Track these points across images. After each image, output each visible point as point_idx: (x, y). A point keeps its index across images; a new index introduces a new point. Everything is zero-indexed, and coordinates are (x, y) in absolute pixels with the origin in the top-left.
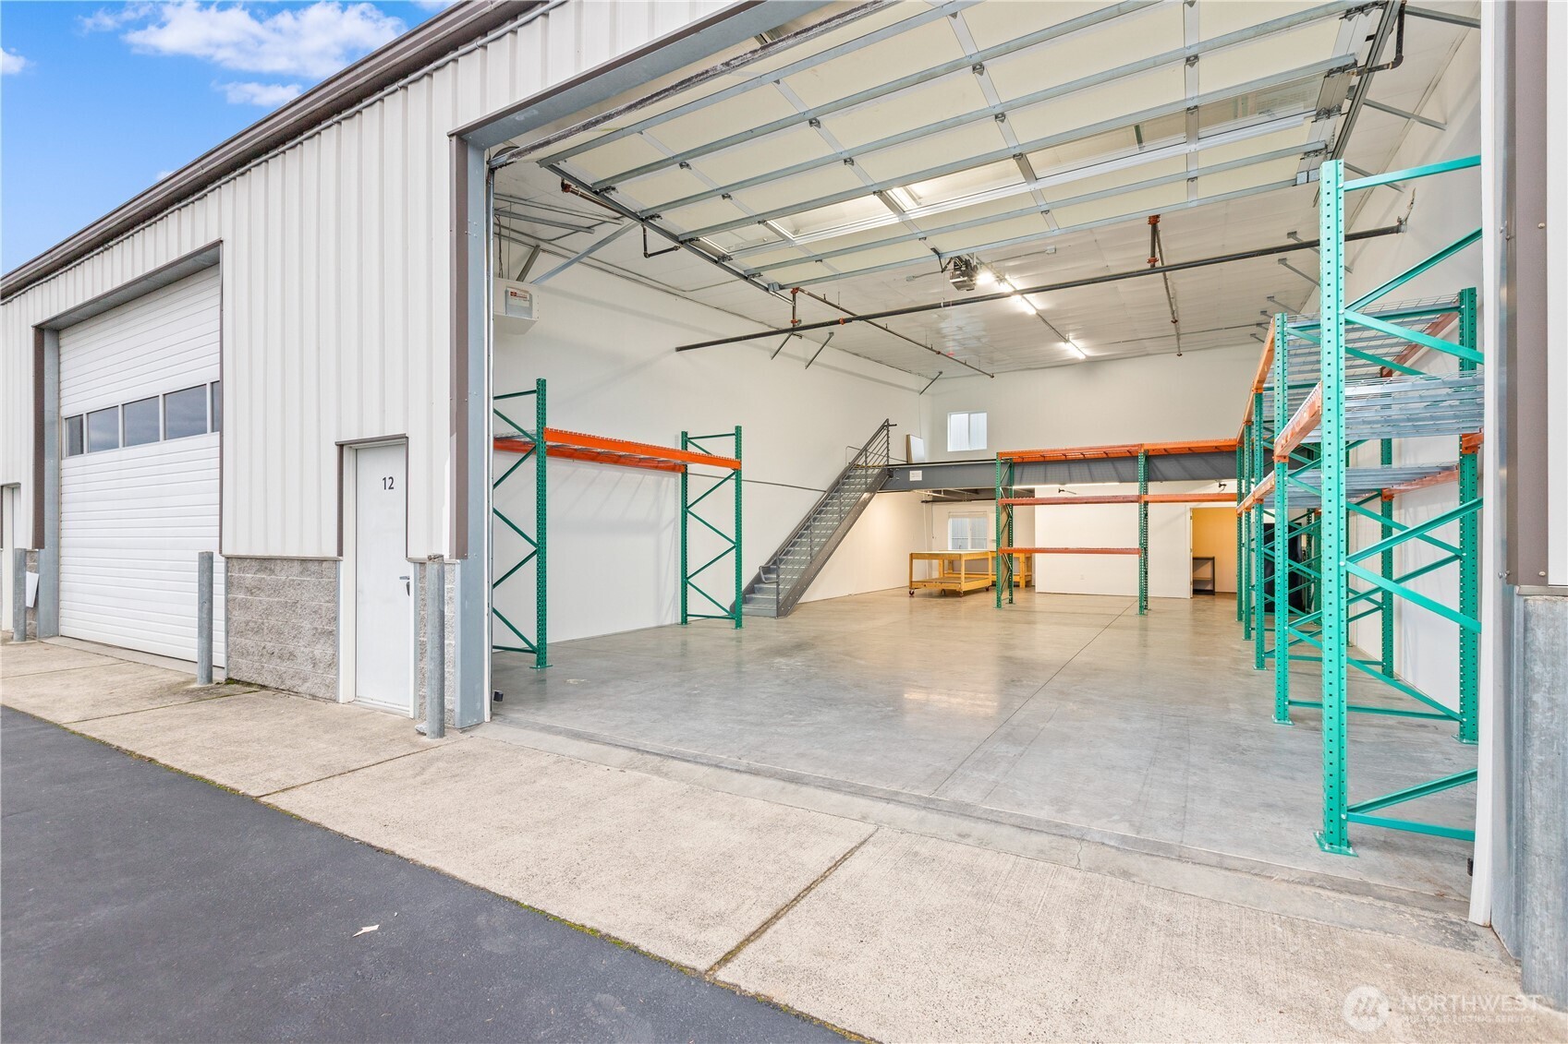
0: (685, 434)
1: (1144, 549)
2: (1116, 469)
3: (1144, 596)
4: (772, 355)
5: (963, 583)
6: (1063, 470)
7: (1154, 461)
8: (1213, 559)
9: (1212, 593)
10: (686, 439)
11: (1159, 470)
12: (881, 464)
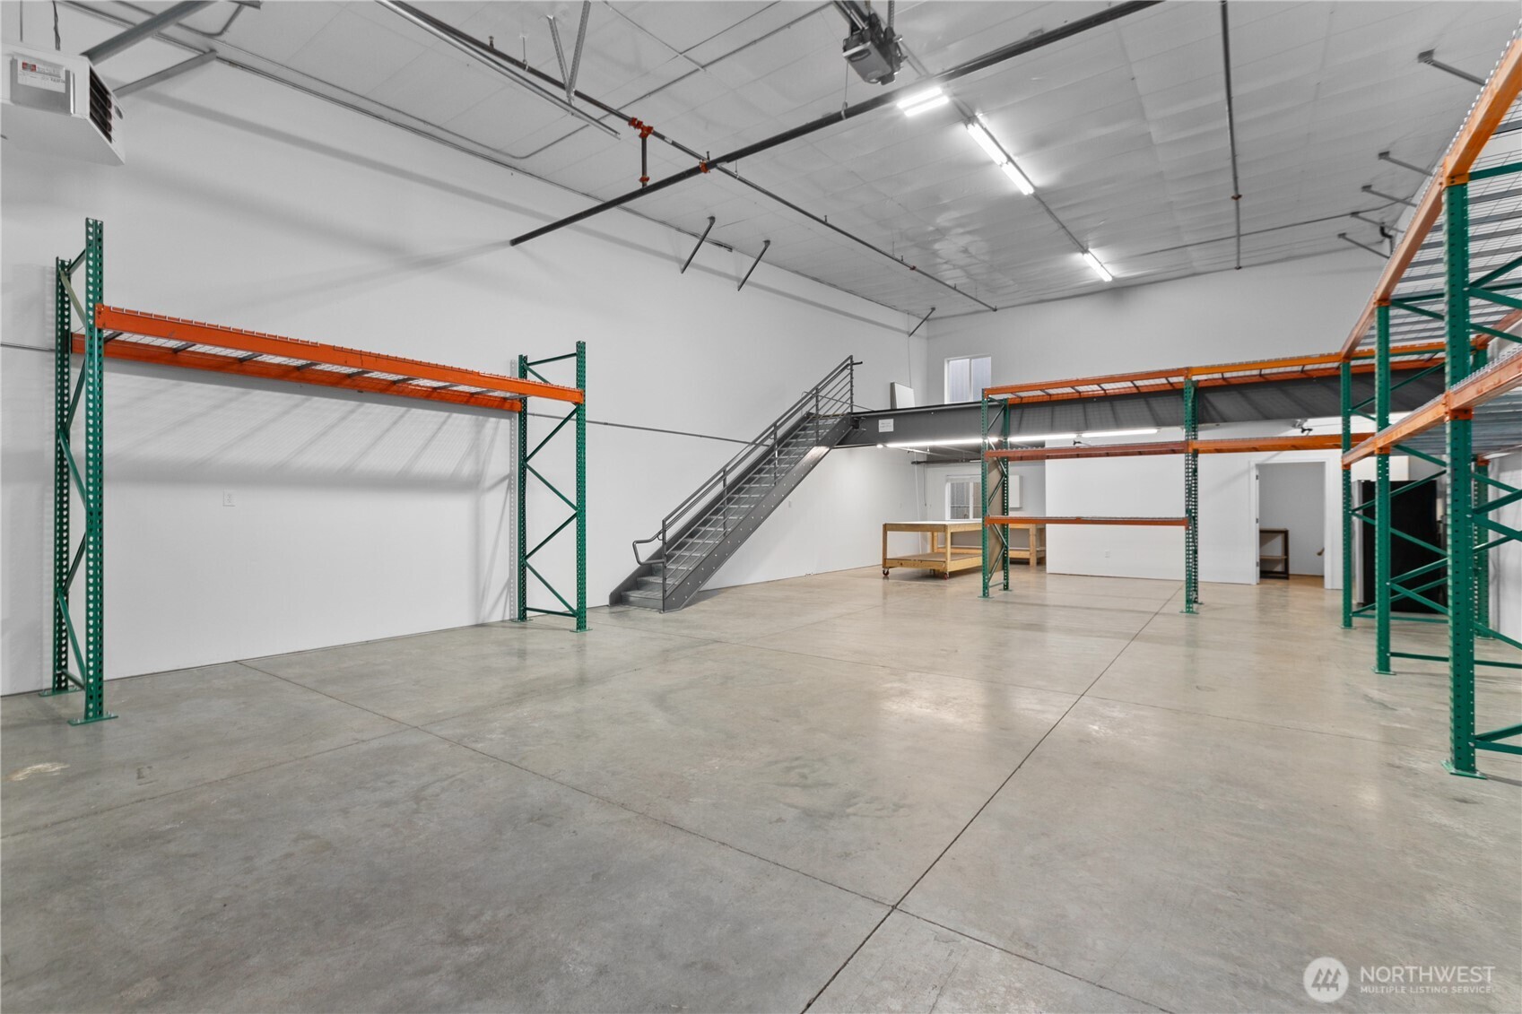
0: (523, 359)
1: (1191, 521)
2: (1151, 409)
3: (1192, 583)
4: (683, 266)
5: (949, 561)
6: (1077, 412)
7: (1207, 395)
8: (1285, 533)
9: (1285, 575)
10: (524, 365)
11: (1215, 408)
12: (839, 412)
